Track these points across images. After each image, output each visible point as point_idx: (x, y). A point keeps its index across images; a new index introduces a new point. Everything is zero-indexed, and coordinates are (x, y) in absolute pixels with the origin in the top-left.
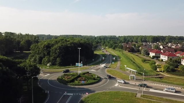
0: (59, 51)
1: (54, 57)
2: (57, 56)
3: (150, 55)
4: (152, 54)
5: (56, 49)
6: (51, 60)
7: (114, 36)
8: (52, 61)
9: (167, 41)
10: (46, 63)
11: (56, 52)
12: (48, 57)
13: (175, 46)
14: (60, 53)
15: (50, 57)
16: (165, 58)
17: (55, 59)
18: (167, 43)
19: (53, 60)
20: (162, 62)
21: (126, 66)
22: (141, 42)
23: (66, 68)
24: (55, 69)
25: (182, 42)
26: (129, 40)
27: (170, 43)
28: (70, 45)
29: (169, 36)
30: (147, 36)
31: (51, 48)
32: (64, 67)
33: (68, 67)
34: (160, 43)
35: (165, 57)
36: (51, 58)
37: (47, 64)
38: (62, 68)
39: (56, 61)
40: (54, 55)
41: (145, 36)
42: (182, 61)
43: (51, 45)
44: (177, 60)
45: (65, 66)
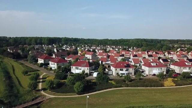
3: (38, 62)
4: (41, 61)
7: (4, 37)
9: (63, 42)
13: (70, 48)
16: (54, 66)
18: (63, 45)
20: (51, 72)
22: (35, 44)
25: (77, 44)
26: (21, 43)
27: (66, 45)
29: (65, 38)
30: (43, 37)
34: (56, 45)
35: (54, 64)
41: (41, 37)
42: (72, 68)
44: (67, 67)
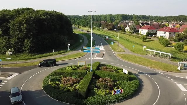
0: (27, 26)
1: (18, 39)
2: (24, 36)
3: (139, 33)
4: (143, 31)
5: (20, 24)
6: (12, 44)
8: (15, 46)
10: (3, 51)
11: (21, 29)
12: (5, 39)
14: (29, 30)
15: (9, 38)
17: (21, 41)
19: (16, 43)
21: (145, 47)
23: (44, 56)
24: (23, 59)
28: (44, 16)
31: (10, 22)
32: (40, 55)
33: (48, 54)
36: (13, 40)
37: (6, 52)
38: (37, 56)
39: (22, 46)
40: (19, 34)
43: (9, 18)
45: (42, 53)
